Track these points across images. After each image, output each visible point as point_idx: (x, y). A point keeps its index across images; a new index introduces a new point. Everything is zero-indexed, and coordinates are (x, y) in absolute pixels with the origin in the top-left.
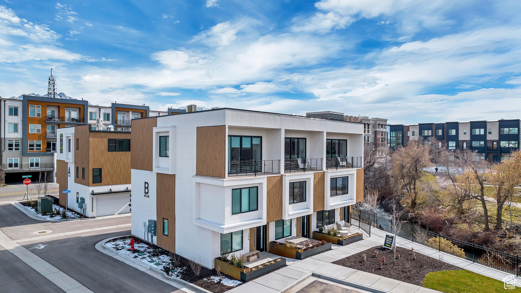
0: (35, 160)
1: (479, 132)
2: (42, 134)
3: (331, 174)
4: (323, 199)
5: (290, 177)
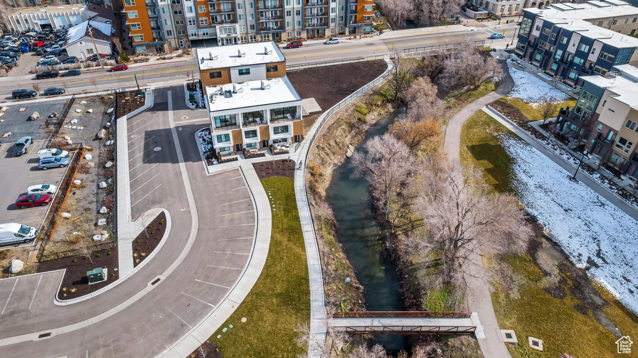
0: (205, 31)
1: (585, 48)
2: (207, 12)
3: (271, 126)
4: (268, 135)
5: (244, 129)
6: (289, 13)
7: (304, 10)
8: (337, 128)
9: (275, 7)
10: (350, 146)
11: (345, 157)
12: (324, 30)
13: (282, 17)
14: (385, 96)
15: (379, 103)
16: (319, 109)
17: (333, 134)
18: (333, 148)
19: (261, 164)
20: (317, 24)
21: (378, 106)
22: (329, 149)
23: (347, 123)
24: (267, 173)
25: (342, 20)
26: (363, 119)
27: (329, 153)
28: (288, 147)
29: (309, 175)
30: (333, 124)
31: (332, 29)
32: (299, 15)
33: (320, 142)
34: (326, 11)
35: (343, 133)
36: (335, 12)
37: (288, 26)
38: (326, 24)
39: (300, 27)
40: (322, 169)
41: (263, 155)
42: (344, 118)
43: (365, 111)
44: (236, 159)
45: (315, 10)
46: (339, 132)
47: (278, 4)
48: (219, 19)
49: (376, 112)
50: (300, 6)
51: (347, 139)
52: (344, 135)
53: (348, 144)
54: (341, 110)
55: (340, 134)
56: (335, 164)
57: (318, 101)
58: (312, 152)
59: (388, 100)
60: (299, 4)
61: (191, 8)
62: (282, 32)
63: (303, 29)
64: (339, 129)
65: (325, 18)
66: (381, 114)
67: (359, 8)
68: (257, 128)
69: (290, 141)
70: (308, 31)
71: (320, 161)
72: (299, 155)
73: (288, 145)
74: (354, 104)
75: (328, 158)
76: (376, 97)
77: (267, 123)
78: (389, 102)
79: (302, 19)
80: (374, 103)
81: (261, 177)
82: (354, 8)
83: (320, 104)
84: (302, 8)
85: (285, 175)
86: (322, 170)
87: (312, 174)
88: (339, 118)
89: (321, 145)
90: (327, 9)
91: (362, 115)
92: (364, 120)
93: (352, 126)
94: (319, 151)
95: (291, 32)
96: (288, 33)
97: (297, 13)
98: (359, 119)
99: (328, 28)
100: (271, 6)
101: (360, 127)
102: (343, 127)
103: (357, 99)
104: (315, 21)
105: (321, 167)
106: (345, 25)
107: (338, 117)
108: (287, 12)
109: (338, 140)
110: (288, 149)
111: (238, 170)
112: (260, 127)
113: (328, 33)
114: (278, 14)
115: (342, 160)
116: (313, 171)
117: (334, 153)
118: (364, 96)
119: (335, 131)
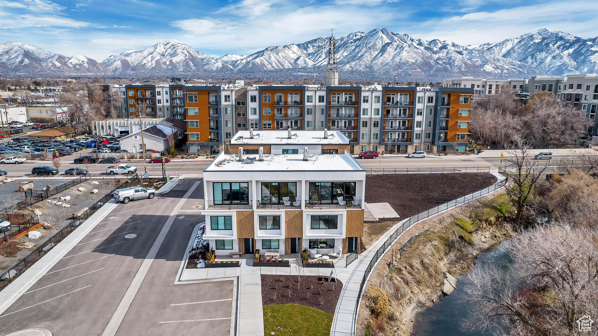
2: (272, 116)
3: (308, 213)
4: (301, 229)
5: (258, 212)
6: (365, 124)
7: (384, 120)
8: (425, 244)
9: (349, 116)
10: (448, 275)
11: (440, 293)
12: (407, 146)
13: (357, 127)
14: (501, 211)
15: (493, 219)
16: (395, 215)
17: (418, 250)
18: (417, 273)
19: (278, 278)
20: (398, 139)
21: (490, 224)
22: (409, 273)
23: (441, 238)
24: (283, 296)
25: (429, 138)
26: (467, 238)
27: (409, 279)
28: (335, 258)
29: (367, 313)
30: (418, 236)
31: (416, 146)
32: (377, 126)
33: (394, 258)
34: (410, 125)
35: (435, 253)
36: (420, 127)
37: (363, 138)
38: (410, 140)
39: (378, 141)
40: (395, 307)
41: (286, 264)
42: (436, 231)
43: (471, 228)
44: (237, 265)
45: (396, 123)
46: (428, 249)
47: (353, 112)
48: (284, 125)
49: (488, 233)
50: (380, 116)
51: (442, 264)
52: (437, 256)
53: (444, 271)
54: (431, 219)
55: (430, 253)
56: (420, 304)
57: (394, 206)
58: (378, 271)
59: (505, 218)
60: (378, 114)
61: (255, 109)
62: (356, 145)
63: (380, 144)
64: (429, 245)
65: (408, 132)
66: (495, 236)
67: (450, 124)
68: (281, 212)
69: (339, 246)
70: (386, 146)
71: (392, 291)
72: (353, 274)
73: (335, 254)
74: (452, 215)
75: (407, 290)
76: (487, 210)
77: (300, 207)
78: (508, 222)
79: (381, 131)
80: (485, 218)
81: (267, 300)
82: (444, 125)
83: (397, 210)
84: (381, 119)
85: (318, 305)
86: (393, 308)
87: (373, 311)
88: (428, 230)
89: (395, 263)
90: (411, 122)
91: (465, 232)
92: (470, 240)
93: (449, 246)
94: (390, 273)
95: (365, 146)
96: (362, 147)
97: (375, 124)
98: (461, 237)
99: (412, 144)
100: (346, 114)
101: (463, 249)
102: (435, 243)
103: (457, 210)
104: (395, 136)
105: (393, 302)
106: (433, 143)
107: (426, 227)
108: (363, 122)
109: (426, 261)
110: (334, 261)
111: (232, 282)
112: (287, 212)
113: (410, 149)
114: (353, 125)
115: (435, 298)
116: (376, 304)
117: (419, 283)
118: (467, 207)
119: (421, 247)
